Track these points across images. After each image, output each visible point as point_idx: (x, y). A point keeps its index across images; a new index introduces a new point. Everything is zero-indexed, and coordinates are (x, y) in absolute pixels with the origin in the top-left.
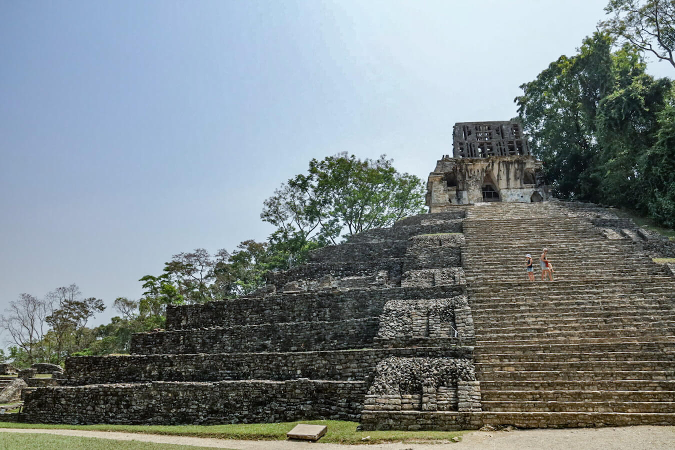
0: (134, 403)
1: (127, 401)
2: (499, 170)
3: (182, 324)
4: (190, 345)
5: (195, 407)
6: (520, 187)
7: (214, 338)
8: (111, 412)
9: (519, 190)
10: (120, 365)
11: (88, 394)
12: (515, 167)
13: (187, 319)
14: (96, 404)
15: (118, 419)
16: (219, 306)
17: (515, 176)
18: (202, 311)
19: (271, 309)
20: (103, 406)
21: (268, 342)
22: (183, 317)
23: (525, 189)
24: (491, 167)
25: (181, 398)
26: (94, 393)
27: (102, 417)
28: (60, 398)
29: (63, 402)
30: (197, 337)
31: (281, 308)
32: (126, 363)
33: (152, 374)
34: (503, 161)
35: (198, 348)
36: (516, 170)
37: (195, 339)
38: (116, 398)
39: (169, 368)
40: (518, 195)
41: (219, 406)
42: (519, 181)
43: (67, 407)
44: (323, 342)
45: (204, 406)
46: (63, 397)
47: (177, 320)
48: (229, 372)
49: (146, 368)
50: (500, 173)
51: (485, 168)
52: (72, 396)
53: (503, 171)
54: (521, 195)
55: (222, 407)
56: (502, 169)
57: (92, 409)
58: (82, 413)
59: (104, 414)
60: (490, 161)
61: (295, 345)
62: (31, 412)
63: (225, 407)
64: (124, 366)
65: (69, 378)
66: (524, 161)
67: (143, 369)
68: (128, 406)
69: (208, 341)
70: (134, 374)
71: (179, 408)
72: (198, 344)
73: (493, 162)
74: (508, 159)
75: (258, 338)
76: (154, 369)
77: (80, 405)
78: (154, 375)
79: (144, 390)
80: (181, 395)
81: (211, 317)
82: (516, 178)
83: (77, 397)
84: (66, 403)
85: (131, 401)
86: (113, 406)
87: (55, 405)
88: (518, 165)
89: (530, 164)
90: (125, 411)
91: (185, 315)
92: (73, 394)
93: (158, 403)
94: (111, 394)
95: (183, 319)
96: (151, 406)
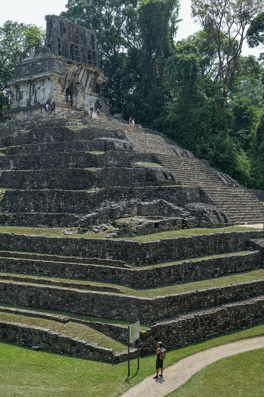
0: (218, 322)
1: (215, 321)
2: (83, 76)
3: (147, 257)
4: (178, 275)
5: (248, 316)
6: (90, 94)
7: (192, 269)
8: (206, 330)
9: (89, 96)
10: (192, 299)
11: (190, 323)
12: (92, 77)
13: (150, 254)
14: (196, 328)
15: (211, 333)
16: (169, 243)
17: (90, 84)
18: (160, 247)
19: (198, 245)
20: (201, 328)
21: (218, 269)
22: (147, 252)
23: (92, 96)
24: (78, 72)
25: (242, 313)
26: (194, 321)
27: (201, 335)
28: (171, 330)
29: (175, 332)
30: (182, 269)
31: (203, 244)
32: (195, 297)
33: (211, 301)
34: (88, 70)
35: (183, 276)
36: (92, 79)
37: (181, 271)
38: (208, 321)
39: (220, 296)
40: (88, 100)
41: (259, 313)
42: (91, 88)
43: (177, 335)
44: (241, 267)
45: (252, 315)
46: (173, 329)
47: (143, 254)
48: (248, 293)
49: (207, 298)
50: (83, 79)
51: (75, 72)
52: (180, 327)
53: (85, 77)
54: (90, 101)
55: (260, 313)
56: (85, 75)
57: (194, 332)
58: (188, 336)
59: (202, 333)
60: (80, 67)
61: (230, 269)
62: (151, 346)
63: (262, 313)
64: (194, 299)
65: (156, 315)
66: (98, 74)
67: (205, 299)
68: (215, 324)
69: (188, 271)
70: (200, 303)
71: (241, 318)
72: (183, 273)
73: (81, 68)
74: (91, 69)
75: (214, 267)
76: (212, 298)
77: (186, 331)
78: (212, 302)
79: (223, 312)
80: (242, 311)
81: (165, 251)
82: (90, 86)
83: (184, 327)
84: (177, 332)
85: (217, 321)
86: (207, 326)
87: (169, 336)
88: (94, 76)
89: (101, 77)
90: (214, 328)
91: (148, 250)
92: (180, 326)
93: (231, 318)
94: (205, 319)
95: (147, 253)
96: (227, 321)
